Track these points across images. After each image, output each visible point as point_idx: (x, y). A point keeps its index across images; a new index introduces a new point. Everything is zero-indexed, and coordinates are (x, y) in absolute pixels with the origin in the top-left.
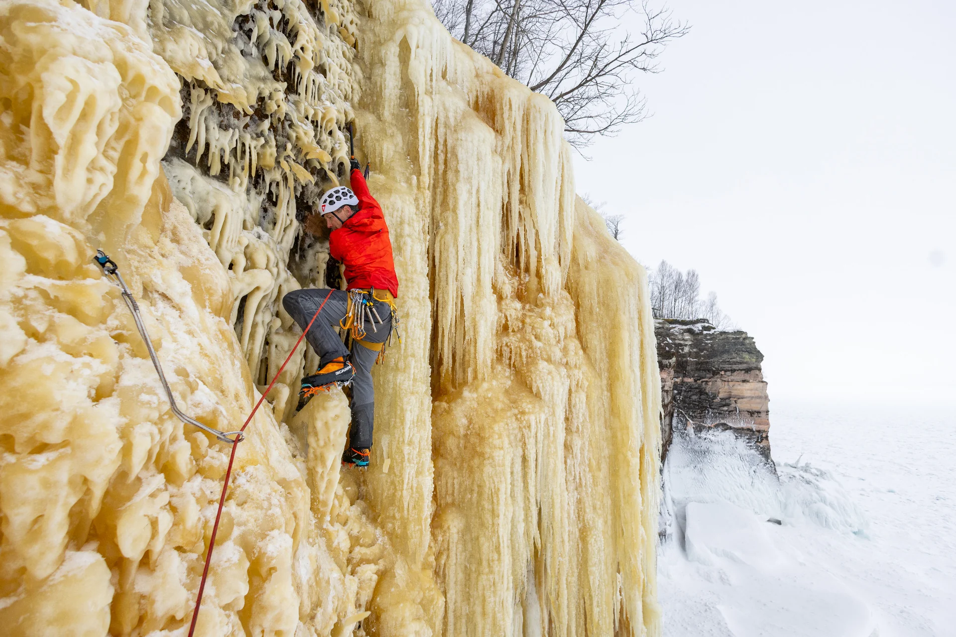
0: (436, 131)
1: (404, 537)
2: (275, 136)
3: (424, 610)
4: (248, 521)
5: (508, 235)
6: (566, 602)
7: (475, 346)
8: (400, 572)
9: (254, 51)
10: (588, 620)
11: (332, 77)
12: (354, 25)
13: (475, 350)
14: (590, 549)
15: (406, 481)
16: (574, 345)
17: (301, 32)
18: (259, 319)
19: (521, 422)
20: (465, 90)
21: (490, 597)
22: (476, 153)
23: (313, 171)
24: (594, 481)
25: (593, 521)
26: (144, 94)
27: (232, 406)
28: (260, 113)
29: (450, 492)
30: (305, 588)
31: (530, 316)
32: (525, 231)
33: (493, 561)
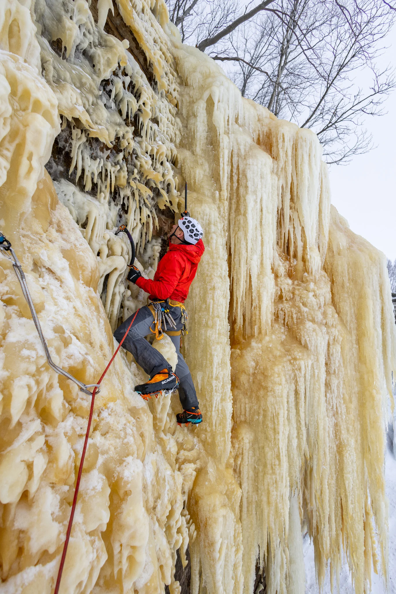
0: (232, 160)
1: (213, 444)
2: (127, 165)
3: (228, 498)
4: (109, 449)
5: (281, 232)
6: (327, 498)
7: (260, 311)
8: (211, 470)
9: (113, 105)
10: (344, 513)
11: (162, 126)
12: (176, 92)
13: (260, 313)
14: (345, 461)
15: (214, 405)
16: (331, 310)
17: (143, 92)
18: (117, 290)
19: (294, 366)
20: (251, 131)
21: (273, 491)
22: (259, 173)
23: (151, 188)
24: (347, 411)
25: (348, 440)
26: (30, 108)
27: (98, 354)
28: (117, 148)
29: (243, 413)
30: (150, 488)
31: (299, 289)
32: (294, 228)
33: (275, 465)
